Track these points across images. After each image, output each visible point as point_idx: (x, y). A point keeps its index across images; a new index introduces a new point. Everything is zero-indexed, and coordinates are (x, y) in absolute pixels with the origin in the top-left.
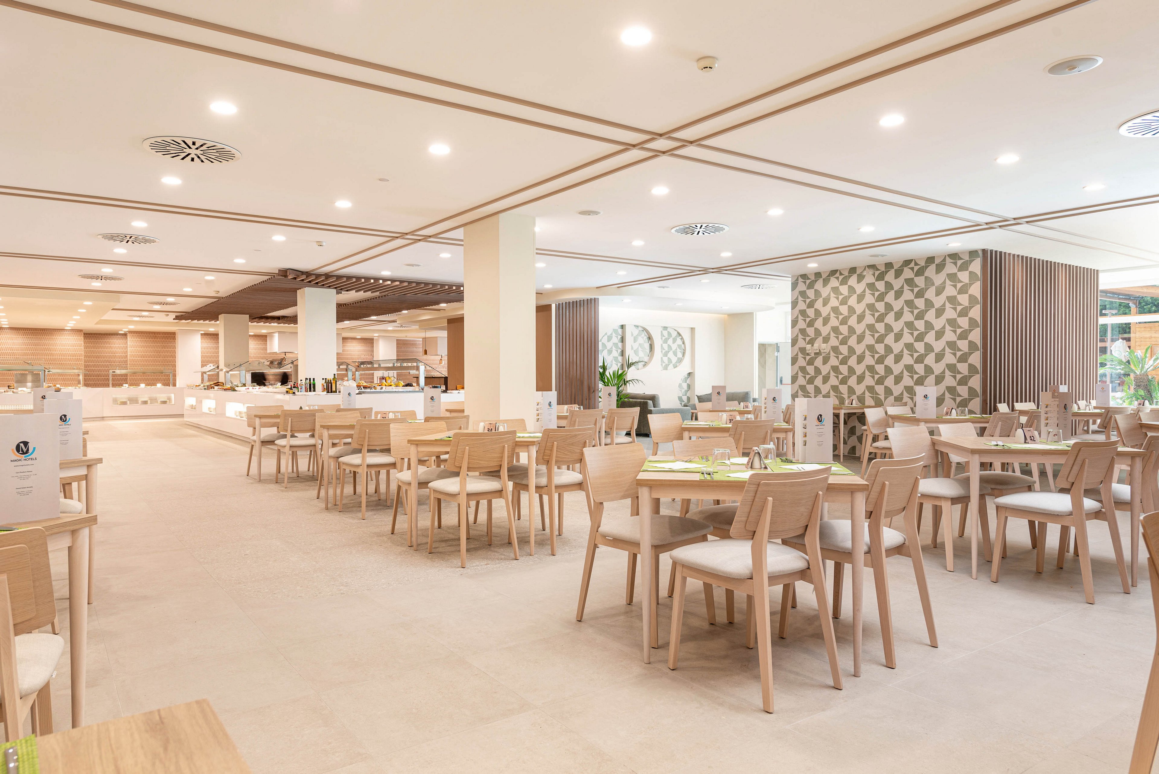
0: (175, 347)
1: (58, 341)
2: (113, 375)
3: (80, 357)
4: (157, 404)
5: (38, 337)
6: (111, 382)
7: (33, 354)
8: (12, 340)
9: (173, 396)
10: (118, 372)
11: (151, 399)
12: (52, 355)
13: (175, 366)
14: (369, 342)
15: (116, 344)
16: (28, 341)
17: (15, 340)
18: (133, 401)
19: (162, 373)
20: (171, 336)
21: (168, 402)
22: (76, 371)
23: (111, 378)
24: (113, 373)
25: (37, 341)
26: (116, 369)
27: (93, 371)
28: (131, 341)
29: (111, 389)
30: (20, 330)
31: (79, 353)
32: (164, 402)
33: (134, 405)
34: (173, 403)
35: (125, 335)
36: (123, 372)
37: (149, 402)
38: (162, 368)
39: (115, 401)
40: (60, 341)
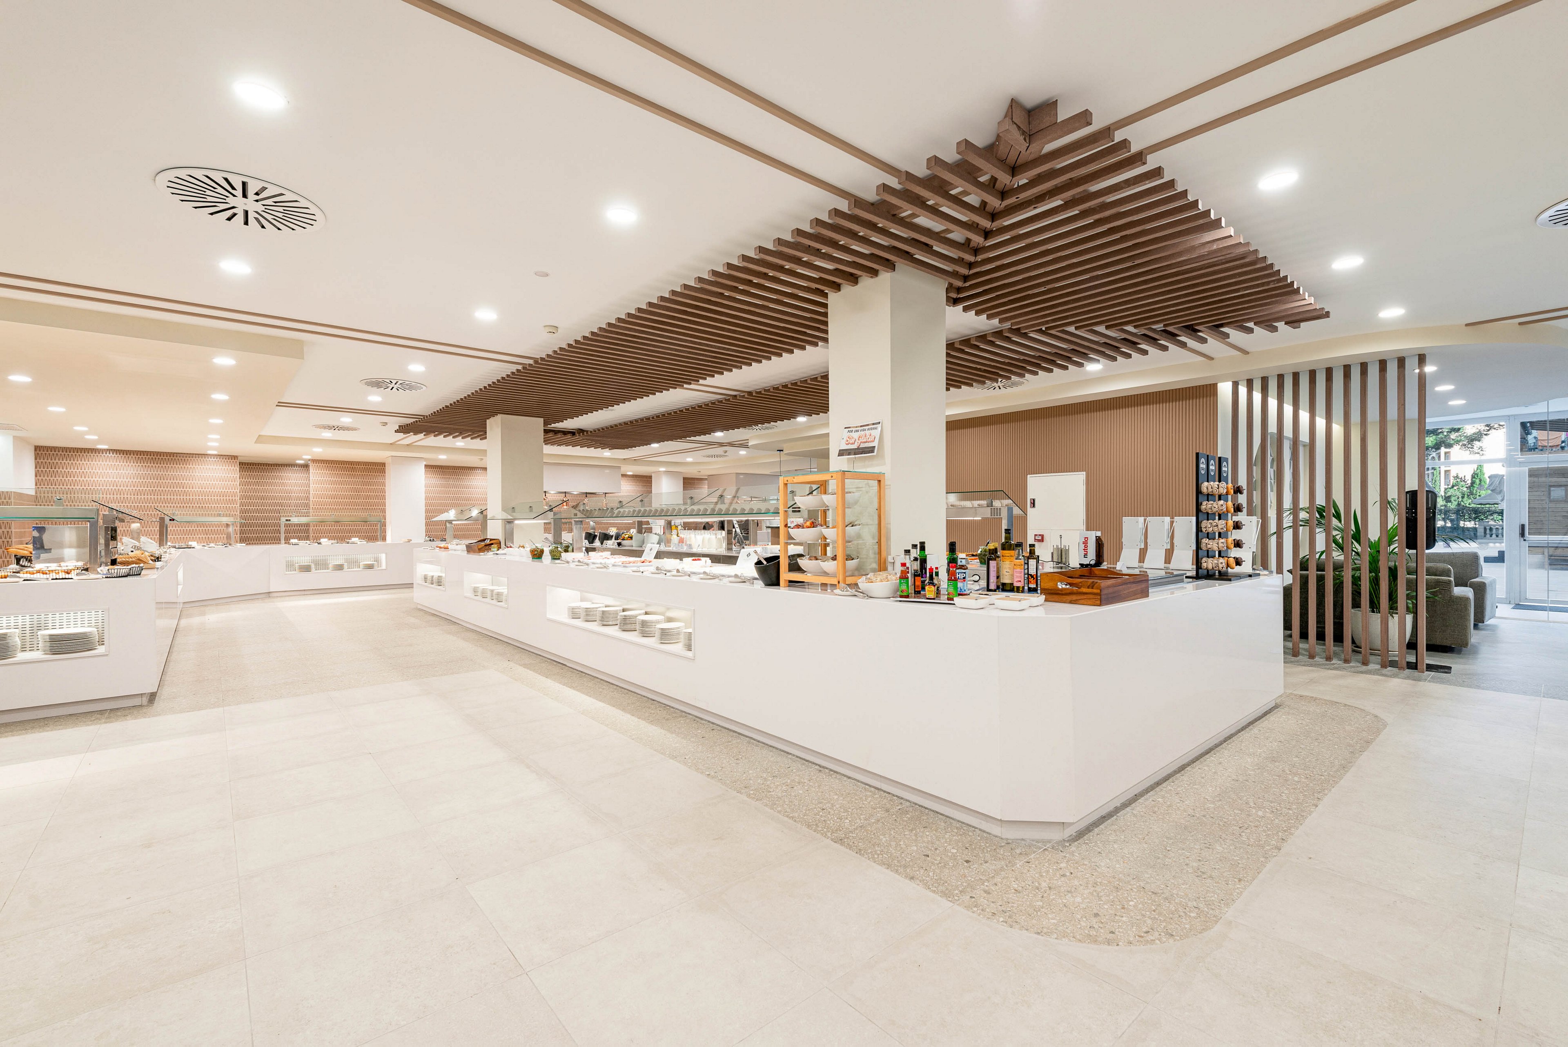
0: (384, 484)
1: (196, 473)
2: (286, 525)
3: (234, 498)
4: (359, 569)
5: (162, 465)
6: (283, 536)
7: (153, 492)
8: (117, 470)
9: (383, 557)
10: (295, 520)
11: (347, 561)
12: (186, 493)
13: (384, 511)
14: (645, 481)
15: (291, 480)
16: (144, 471)
17: (122, 469)
18: (321, 564)
19: (367, 522)
20: (377, 468)
21: (376, 567)
22: (225, 520)
23: (283, 529)
24: (287, 522)
25: (160, 472)
26: (291, 516)
27: (256, 518)
28: (316, 475)
29: (283, 546)
30: (130, 455)
31: (232, 491)
32: (370, 567)
33: (321, 571)
34: (384, 567)
35: (306, 466)
36: (304, 520)
37: (346, 566)
38: (363, 515)
39: (290, 566)
40: (200, 472)
